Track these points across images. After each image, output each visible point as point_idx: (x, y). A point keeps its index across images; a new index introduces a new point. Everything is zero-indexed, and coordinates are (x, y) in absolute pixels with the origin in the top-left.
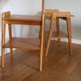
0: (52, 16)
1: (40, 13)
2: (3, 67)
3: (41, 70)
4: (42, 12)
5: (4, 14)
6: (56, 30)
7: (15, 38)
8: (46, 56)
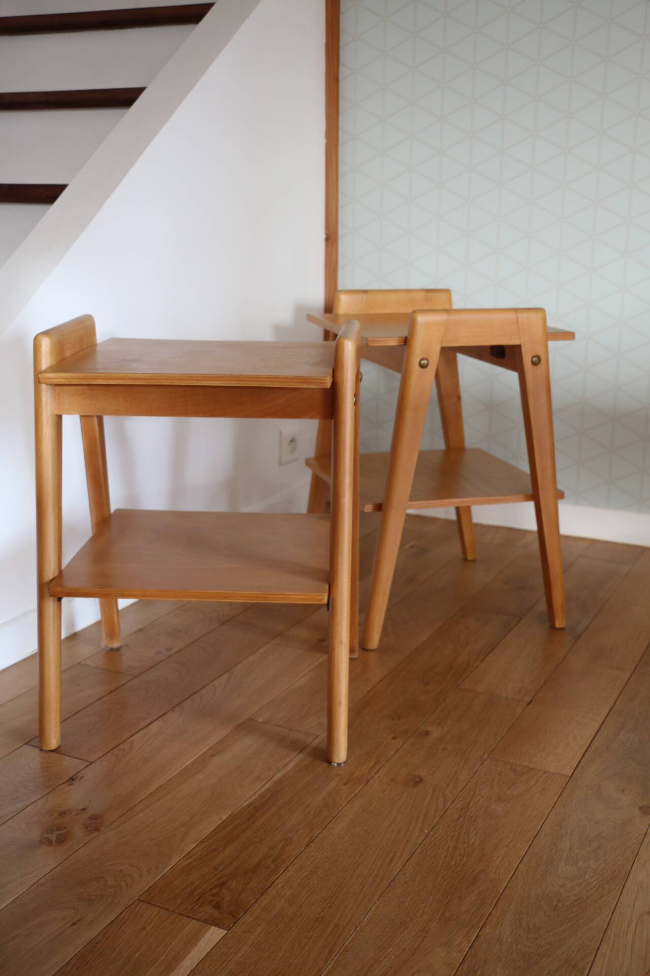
0: (406, 342)
1: (311, 318)
2: (53, 741)
3: (341, 753)
4: (329, 308)
5: (46, 343)
6: (441, 445)
7: (129, 517)
8: (375, 640)
